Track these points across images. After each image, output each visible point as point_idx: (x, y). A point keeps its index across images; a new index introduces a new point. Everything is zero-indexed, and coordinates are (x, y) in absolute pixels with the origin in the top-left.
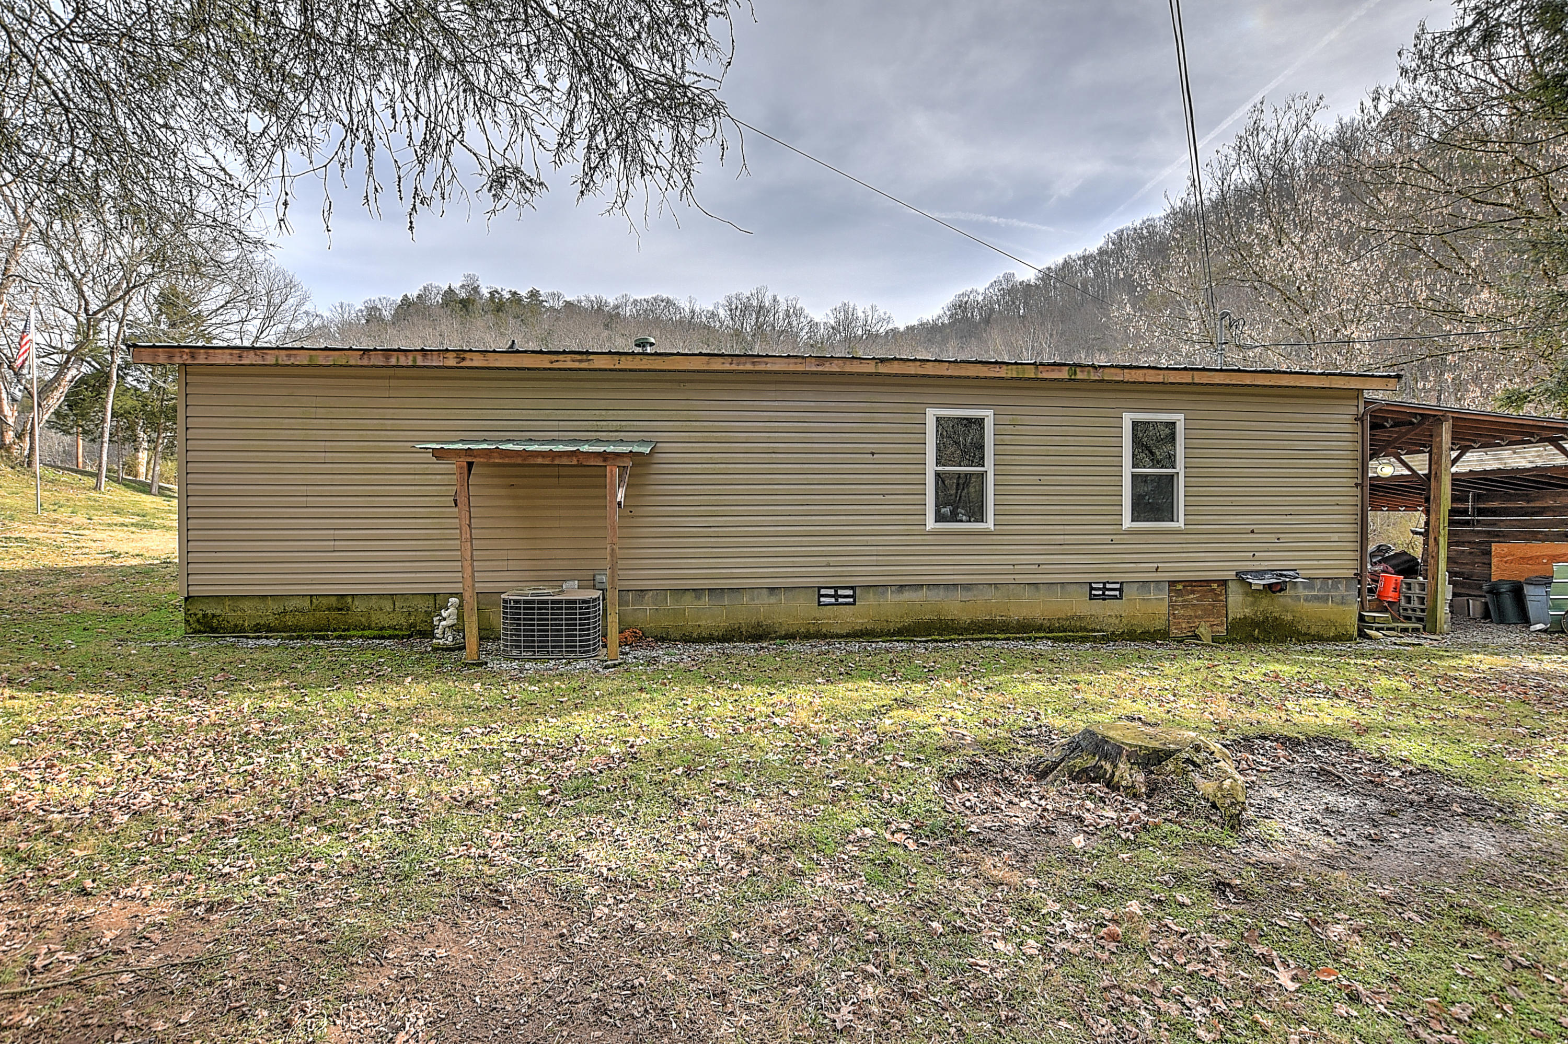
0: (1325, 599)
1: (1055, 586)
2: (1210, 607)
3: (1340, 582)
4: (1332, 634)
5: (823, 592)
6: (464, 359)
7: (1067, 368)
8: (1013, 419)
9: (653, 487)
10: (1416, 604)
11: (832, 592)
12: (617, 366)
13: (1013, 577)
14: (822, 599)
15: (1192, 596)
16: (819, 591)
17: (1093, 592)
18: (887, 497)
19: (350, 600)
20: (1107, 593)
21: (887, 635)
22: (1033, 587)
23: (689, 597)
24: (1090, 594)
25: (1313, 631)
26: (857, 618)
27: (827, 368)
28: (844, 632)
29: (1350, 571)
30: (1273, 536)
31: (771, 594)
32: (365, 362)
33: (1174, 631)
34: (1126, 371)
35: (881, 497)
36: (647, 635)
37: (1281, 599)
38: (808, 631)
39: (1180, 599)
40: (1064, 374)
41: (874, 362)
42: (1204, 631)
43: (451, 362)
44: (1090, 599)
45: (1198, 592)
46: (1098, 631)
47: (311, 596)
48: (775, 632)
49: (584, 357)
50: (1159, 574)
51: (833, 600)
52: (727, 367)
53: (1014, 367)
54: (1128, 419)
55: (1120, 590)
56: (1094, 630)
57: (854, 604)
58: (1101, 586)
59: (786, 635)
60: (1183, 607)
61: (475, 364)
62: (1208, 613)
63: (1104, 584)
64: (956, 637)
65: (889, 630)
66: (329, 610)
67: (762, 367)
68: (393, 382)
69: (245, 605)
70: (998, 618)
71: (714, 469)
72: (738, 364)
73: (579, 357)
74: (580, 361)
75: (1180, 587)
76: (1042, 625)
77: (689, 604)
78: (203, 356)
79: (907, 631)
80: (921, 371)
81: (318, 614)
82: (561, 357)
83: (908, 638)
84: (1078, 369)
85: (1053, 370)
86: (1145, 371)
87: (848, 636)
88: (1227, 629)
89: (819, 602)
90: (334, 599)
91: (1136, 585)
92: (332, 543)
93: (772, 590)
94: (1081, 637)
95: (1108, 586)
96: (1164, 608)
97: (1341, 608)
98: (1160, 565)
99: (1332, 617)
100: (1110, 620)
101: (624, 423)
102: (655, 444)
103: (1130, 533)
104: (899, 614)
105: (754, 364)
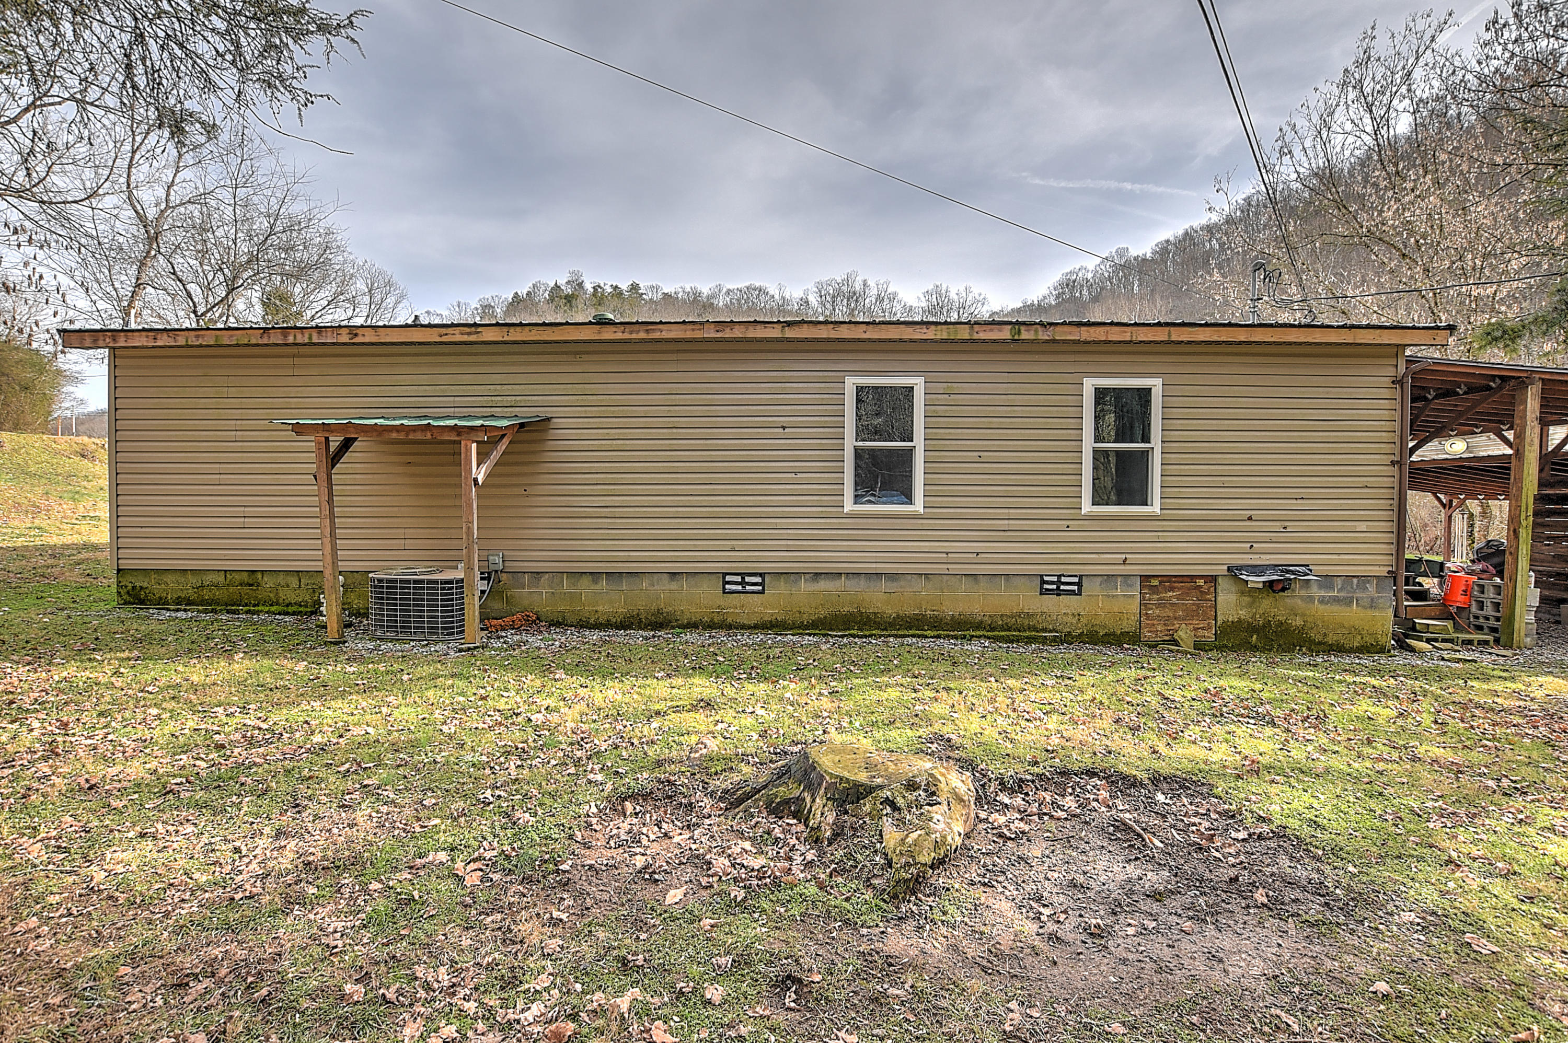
0: (1348, 602)
1: (998, 578)
2: (1194, 608)
3: (1368, 582)
4: (1356, 644)
5: (728, 578)
6: (356, 335)
7: (1010, 327)
8: (948, 387)
9: (548, 465)
10: (1489, 610)
11: (739, 579)
12: (506, 338)
13: (946, 566)
14: (727, 586)
15: (1171, 594)
16: (724, 578)
17: (1046, 586)
18: (799, 475)
19: (260, 576)
20: (1062, 587)
21: (799, 628)
22: (970, 578)
23: (585, 581)
24: (1042, 588)
25: (1330, 639)
26: (765, 607)
27: (728, 334)
28: (752, 623)
29: (1382, 568)
30: (1278, 524)
31: (672, 580)
32: (265, 341)
33: (1147, 634)
34: (1083, 328)
35: (793, 475)
36: (543, 618)
37: (1287, 600)
38: (711, 620)
39: (1155, 597)
40: (1005, 333)
41: (779, 326)
42: (1185, 634)
43: (345, 338)
44: (1041, 594)
45: (1179, 589)
46: (1051, 631)
47: (226, 571)
48: (677, 620)
49: (473, 329)
50: (1128, 567)
51: (740, 588)
52: (619, 336)
53: (944, 327)
54: (1089, 385)
55: (1079, 584)
56: (1045, 630)
57: (762, 592)
58: (1055, 579)
59: (688, 624)
60: (1159, 606)
61: (367, 340)
62: (1190, 614)
63: (1059, 576)
64: (879, 632)
65: (802, 622)
66: (241, 585)
67: (656, 335)
68: (297, 361)
69: (169, 578)
70: (929, 612)
71: (611, 446)
72: (631, 333)
73: (467, 330)
74: (469, 334)
75: (1155, 582)
76: (982, 622)
77: (585, 587)
78: (123, 339)
79: (823, 624)
80: (833, 335)
81: (231, 589)
82: (450, 330)
83: (823, 632)
84: (1023, 328)
85: (992, 330)
86: (1108, 328)
87: (756, 627)
88: (1215, 634)
89: (724, 588)
90: (246, 574)
91: (1099, 579)
92: (242, 520)
93: (673, 575)
94: (1027, 637)
95: (1063, 579)
96: (1134, 606)
97: (1370, 613)
98: (1128, 556)
99: (1357, 624)
100: (1065, 619)
101: (518, 398)
102: (548, 419)
103: (1091, 518)
104: (814, 605)
105: (647, 331)
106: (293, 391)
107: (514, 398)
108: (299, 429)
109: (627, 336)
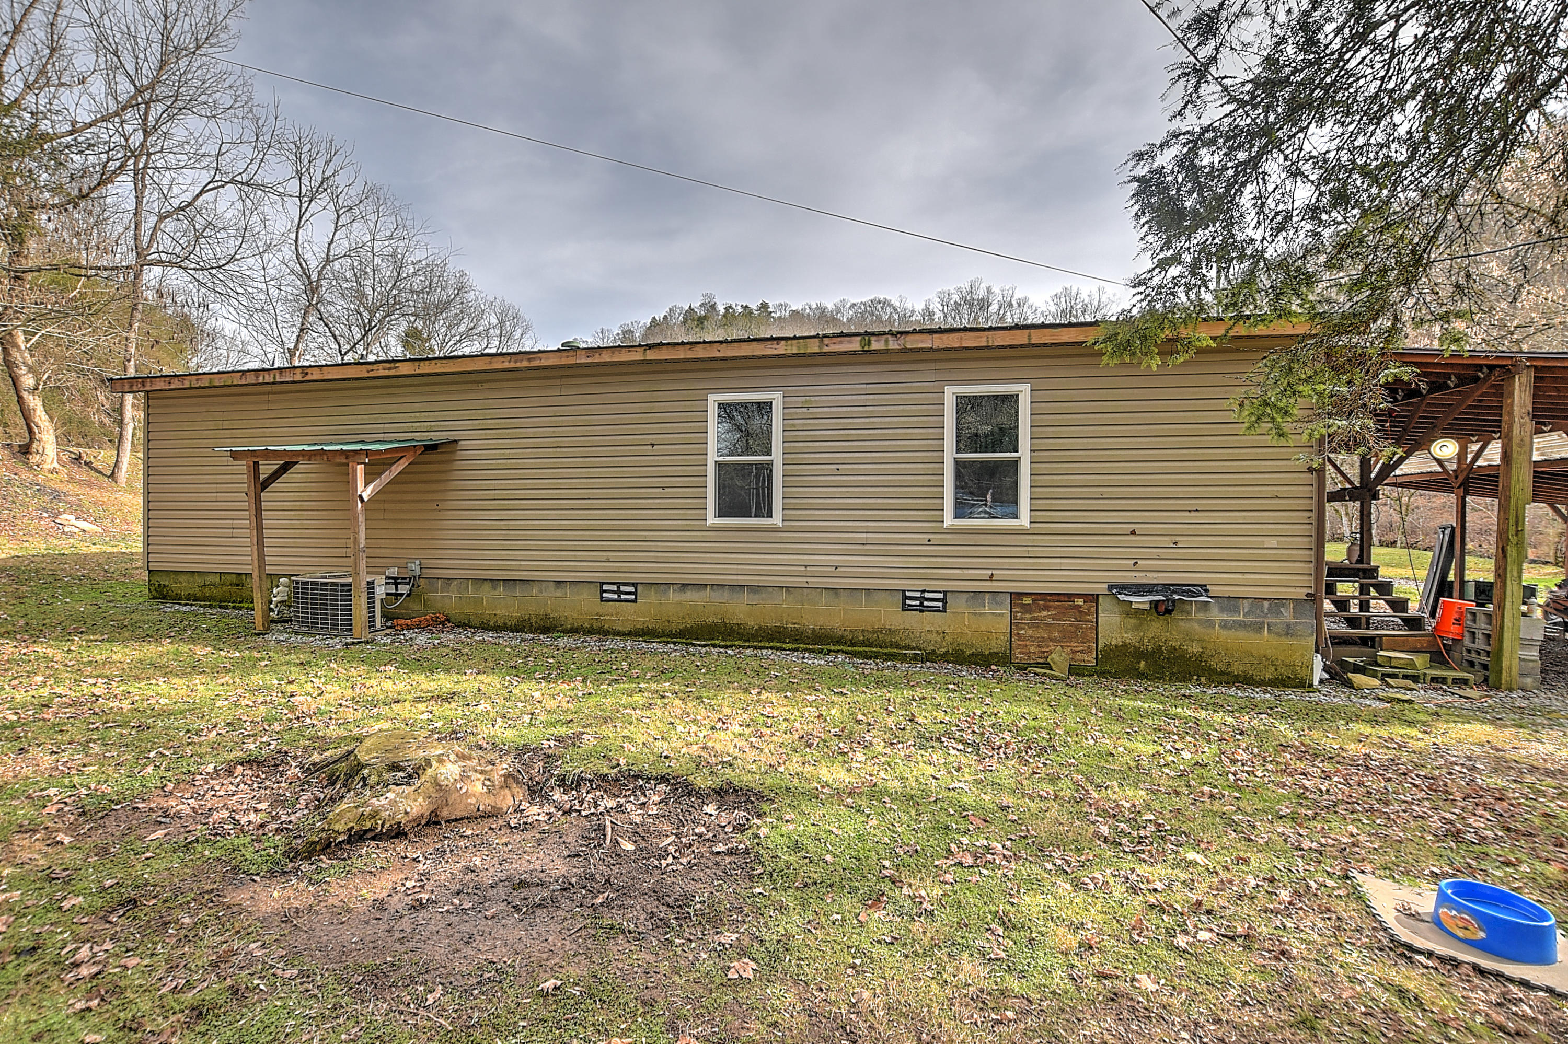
0: (1258, 628)
1: (858, 593)
2: (1072, 629)
3: (1283, 605)
4: (1268, 676)
5: (605, 587)
6: (307, 374)
7: (859, 338)
8: (806, 401)
9: (456, 482)
10: (1480, 644)
11: (615, 588)
12: (418, 371)
13: (805, 579)
14: (604, 595)
15: (1045, 613)
16: (601, 587)
17: (908, 602)
18: (667, 490)
19: (244, 577)
20: (926, 603)
21: (668, 636)
22: (831, 592)
23: (487, 587)
24: (904, 604)
25: (1237, 669)
26: (638, 616)
27: (596, 359)
28: (626, 630)
29: (1298, 590)
30: (1167, 538)
31: (558, 588)
32: (243, 382)
33: (1018, 655)
34: (934, 336)
35: (661, 490)
36: (452, 620)
37: (1181, 624)
38: (592, 626)
39: (1028, 616)
40: (855, 345)
41: (641, 350)
42: (1059, 658)
43: (299, 377)
44: (903, 610)
45: (1055, 608)
46: (914, 649)
47: (221, 573)
48: (562, 625)
49: (392, 365)
50: (995, 584)
51: (616, 596)
52: (507, 365)
53: (795, 342)
54: (950, 394)
55: (944, 600)
56: (908, 647)
57: (635, 601)
58: (918, 595)
59: (571, 629)
60: (1031, 626)
61: (315, 377)
62: (1067, 636)
63: (923, 591)
64: (741, 643)
65: (671, 631)
66: (231, 585)
67: (536, 363)
68: (268, 397)
69: (182, 578)
70: (790, 625)
72: (516, 362)
73: (388, 365)
74: (389, 369)
75: (1028, 600)
76: (842, 637)
77: (486, 592)
78: (149, 384)
79: (690, 633)
80: (690, 355)
81: (225, 588)
82: (375, 367)
83: (689, 641)
84: (873, 338)
85: (841, 342)
86: (962, 334)
87: (629, 634)
88: (1097, 658)
89: (602, 597)
90: (234, 576)
91: (965, 596)
92: (231, 530)
93: (558, 583)
94: (885, 654)
95: (927, 595)
96: (1003, 626)
97: (1286, 641)
98: (994, 572)
99: (1269, 653)
100: (929, 636)
101: (433, 424)
102: (456, 441)
103: (953, 531)
104: (681, 615)
105: (529, 360)
106: (268, 423)
107: (429, 424)
108: (235, 455)
109: (512, 365)
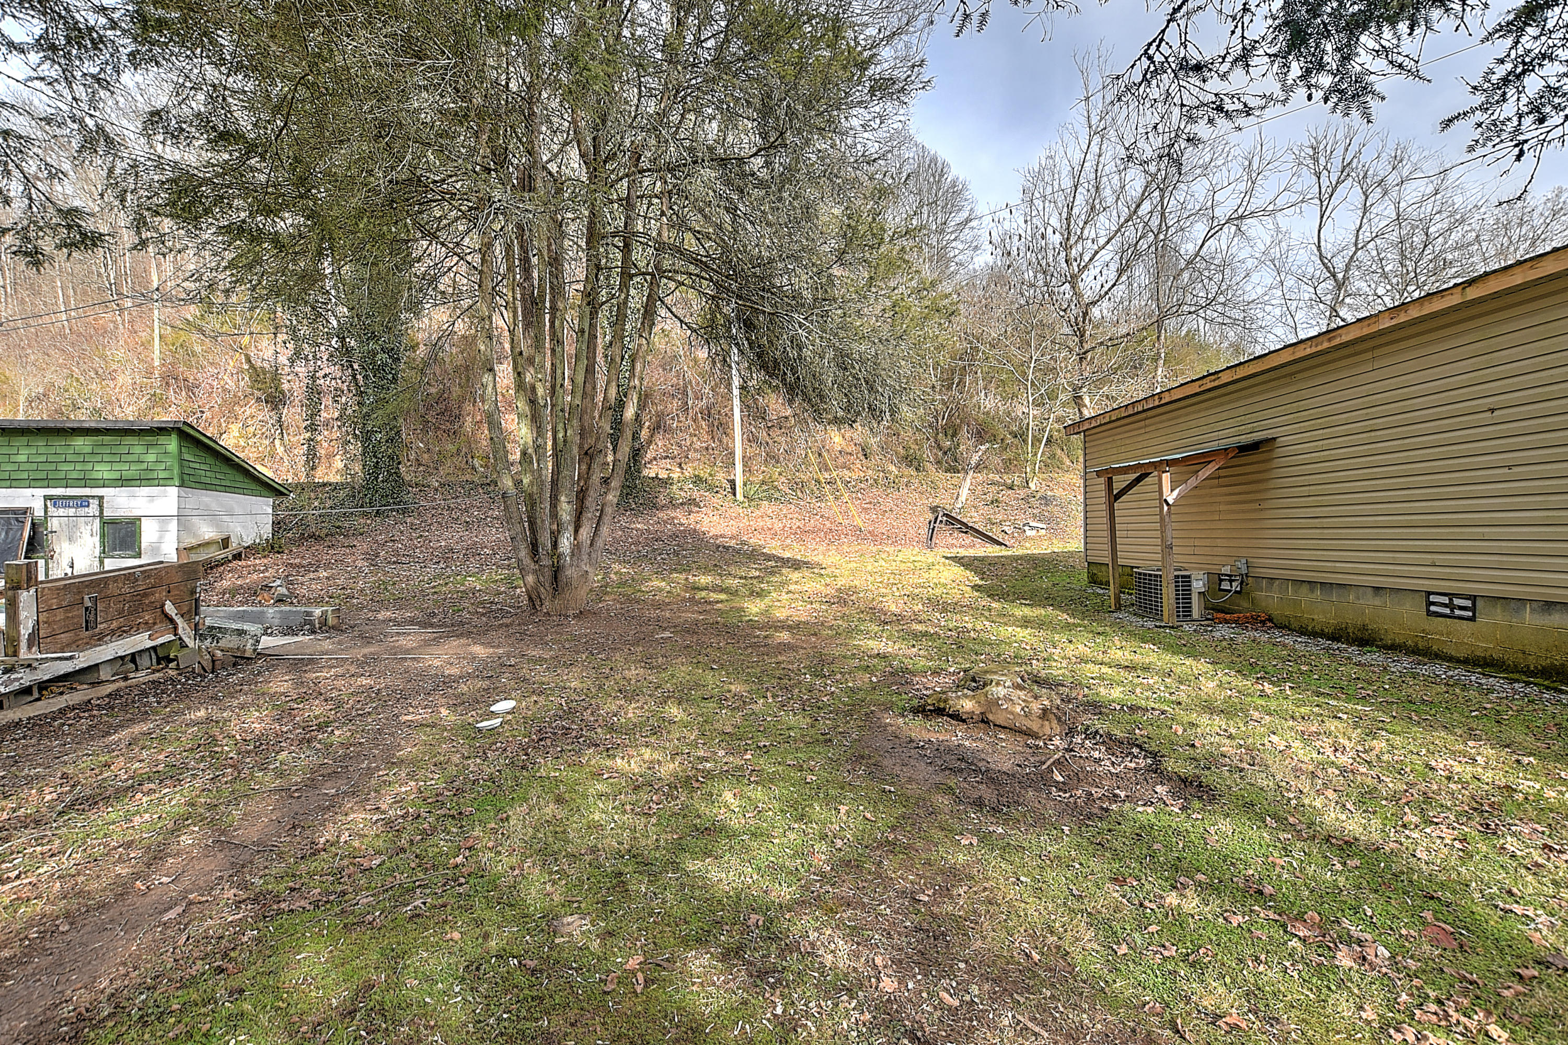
5: (1433, 599)
6: (1161, 398)
9: (1275, 480)
11: (1446, 600)
12: (1235, 377)
14: (1432, 608)
16: (1428, 598)
18: (1515, 470)
21: (1523, 673)
23: (1305, 589)
26: (1477, 639)
27: (1403, 318)
28: (1461, 655)
31: (1376, 595)
35: (1506, 470)
36: (1275, 621)
38: (1417, 644)
41: (1458, 290)
43: (1157, 403)
48: (1381, 640)
49: (1217, 376)
51: (1447, 611)
52: (1309, 351)
57: (1473, 619)
59: (1393, 645)
61: (1167, 400)
65: (1528, 667)
66: (1128, 575)
67: (1337, 341)
68: (1141, 423)
69: (1103, 569)
71: (1320, 457)
72: (1316, 346)
73: (1213, 377)
74: (1214, 380)
77: (1305, 596)
78: (1082, 426)
79: (1558, 674)
82: (1204, 381)
87: (1465, 662)
89: (1428, 611)
90: (1128, 568)
93: (1377, 589)
101: (1255, 424)
102: (1274, 439)
104: (1544, 645)
105: (1330, 340)
106: (1146, 443)
107: (1252, 425)
108: (1098, 473)
109: (1314, 350)
